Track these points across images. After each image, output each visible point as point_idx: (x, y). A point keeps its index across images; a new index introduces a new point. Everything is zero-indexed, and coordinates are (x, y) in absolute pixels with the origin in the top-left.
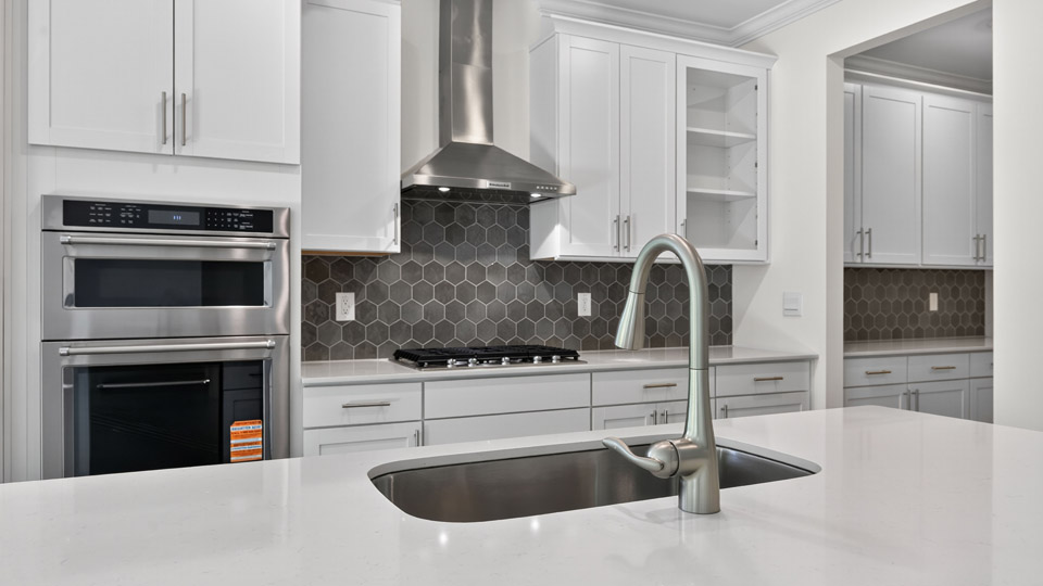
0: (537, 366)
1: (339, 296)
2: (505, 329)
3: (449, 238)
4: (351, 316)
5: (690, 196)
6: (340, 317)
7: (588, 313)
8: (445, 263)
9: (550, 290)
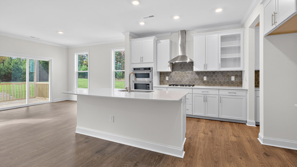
0: (184, 87)
1: (166, 77)
2: (190, 82)
3: (181, 69)
4: (168, 80)
5: (221, 59)
6: (166, 80)
7: (206, 80)
8: (180, 72)
9: (198, 76)
